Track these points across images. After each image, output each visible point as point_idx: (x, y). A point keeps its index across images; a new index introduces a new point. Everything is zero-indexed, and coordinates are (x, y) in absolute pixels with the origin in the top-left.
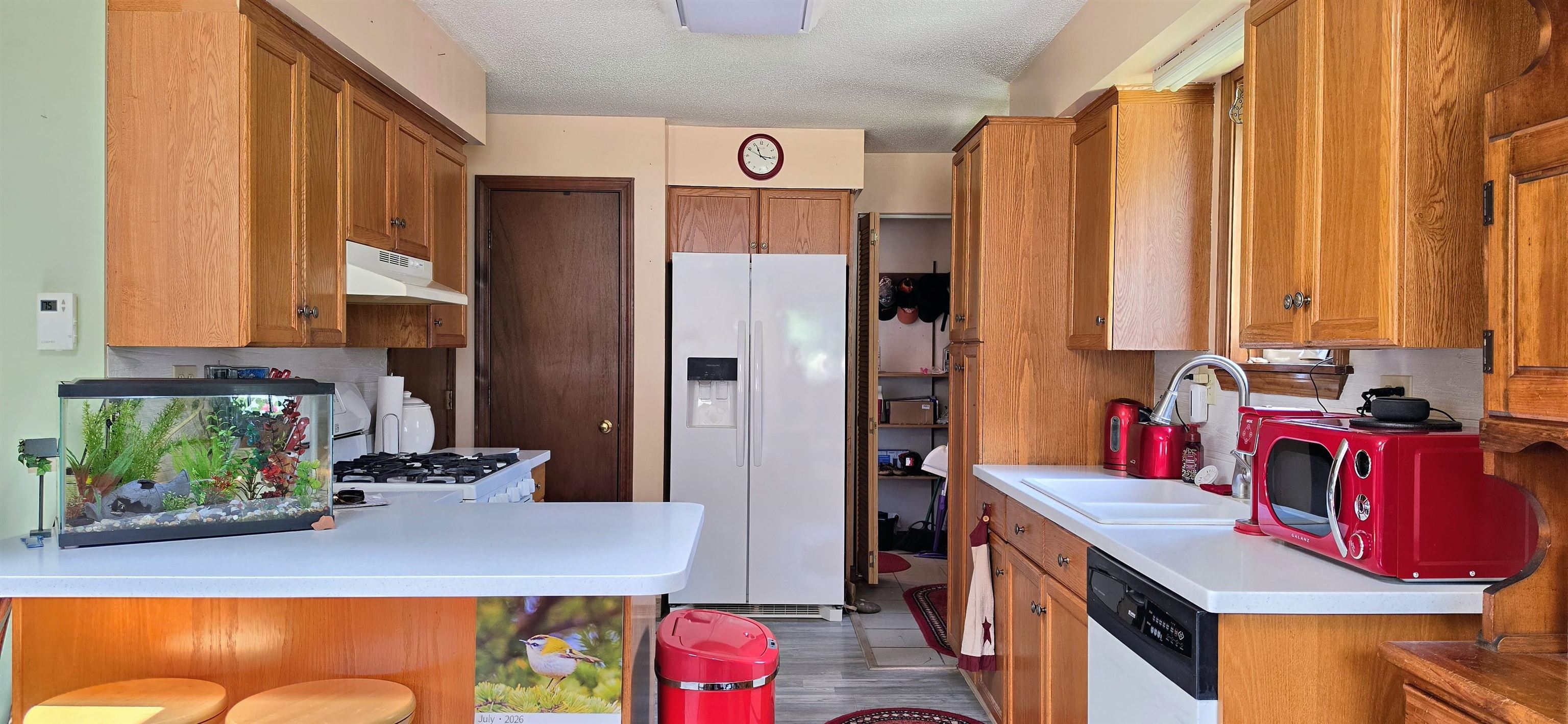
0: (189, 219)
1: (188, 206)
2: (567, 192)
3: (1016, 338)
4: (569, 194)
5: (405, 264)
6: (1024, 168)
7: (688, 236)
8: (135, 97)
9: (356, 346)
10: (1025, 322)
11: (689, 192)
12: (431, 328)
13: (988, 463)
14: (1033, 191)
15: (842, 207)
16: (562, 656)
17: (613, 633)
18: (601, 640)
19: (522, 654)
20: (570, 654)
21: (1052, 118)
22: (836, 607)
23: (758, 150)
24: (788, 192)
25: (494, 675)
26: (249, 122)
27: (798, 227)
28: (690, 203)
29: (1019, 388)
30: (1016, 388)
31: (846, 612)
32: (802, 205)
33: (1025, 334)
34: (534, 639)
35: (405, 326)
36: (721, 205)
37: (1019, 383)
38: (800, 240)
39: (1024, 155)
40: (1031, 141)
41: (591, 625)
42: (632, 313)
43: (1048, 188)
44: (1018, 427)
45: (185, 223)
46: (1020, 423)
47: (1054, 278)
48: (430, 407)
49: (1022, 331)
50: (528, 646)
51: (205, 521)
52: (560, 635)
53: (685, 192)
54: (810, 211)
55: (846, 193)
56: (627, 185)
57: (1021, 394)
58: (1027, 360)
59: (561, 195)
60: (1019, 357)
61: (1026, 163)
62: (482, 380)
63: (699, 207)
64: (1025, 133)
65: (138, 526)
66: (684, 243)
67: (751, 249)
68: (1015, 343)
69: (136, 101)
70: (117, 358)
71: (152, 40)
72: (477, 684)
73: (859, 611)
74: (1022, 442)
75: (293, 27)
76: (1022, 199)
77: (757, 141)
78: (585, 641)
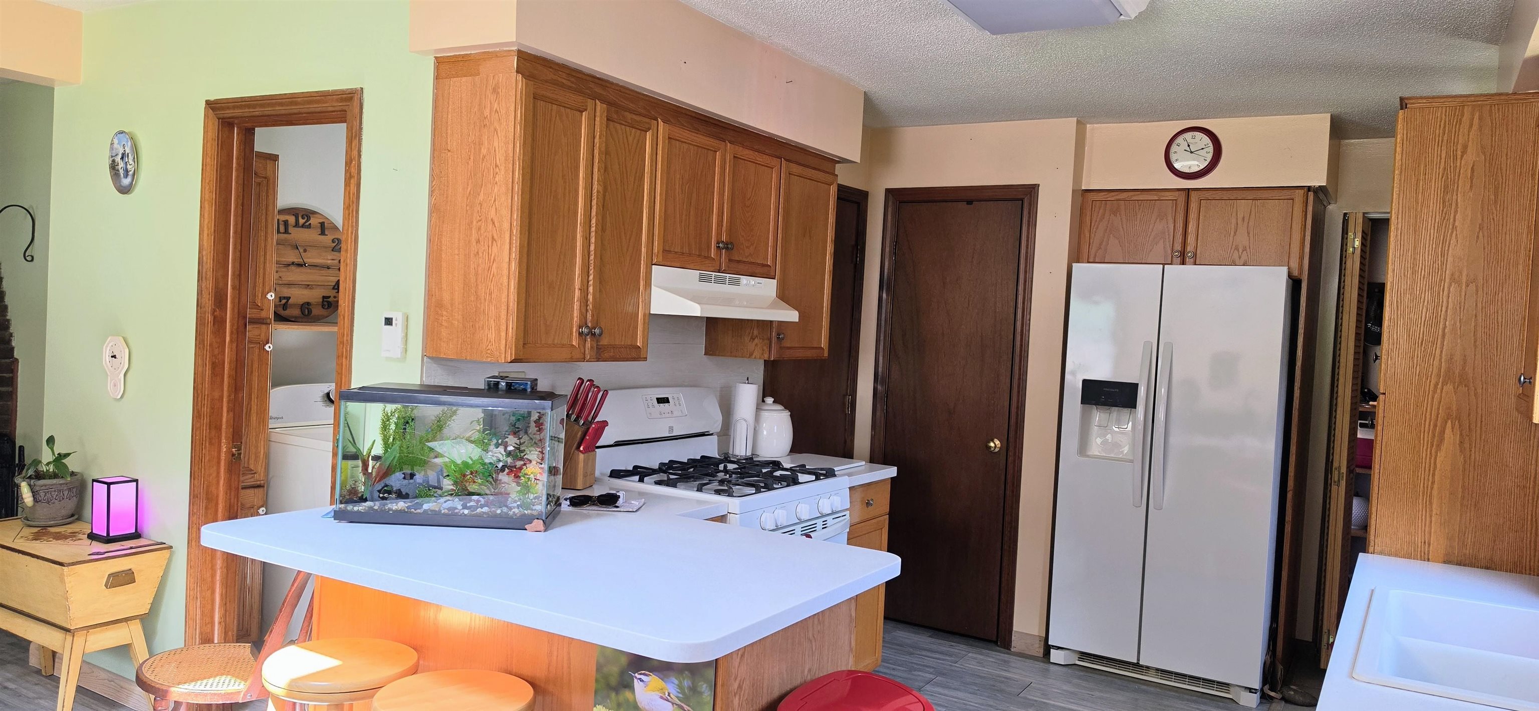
0: (478, 253)
1: (478, 241)
2: (970, 202)
3: (1435, 392)
4: (971, 204)
5: (736, 283)
6: (1458, 164)
7: (1100, 245)
8: (449, 151)
9: (715, 355)
10: (1448, 370)
11: (1105, 197)
12: (773, 342)
13: (1381, 553)
14: (1471, 194)
15: (1295, 209)
16: (661, 698)
17: (705, 686)
18: (694, 690)
19: (630, 686)
20: (668, 697)
21: (1507, 94)
22: (1251, 690)
23: (1189, 146)
24: (1225, 192)
25: (608, 701)
26: (521, 168)
27: (1235, 233)
28: (1105, 210)
29: (1436, 458)
30: (1430, 458)
31: (1264, 697)
32: (1243, 207)
33: (1449, 387)
34: (641, 674)
35: (753, 339)
36: (1141, 209)
37: (1436, 453)
38: (1237, 249)
39: (1459, 147)
40: (1471, 126)
41: (687, 672)
42: (1027, 328)
43: (1497, 188)
44: (1431, 511)
45: (475, 255)
46: (1434, 506)
47: (1500, 312)
48: (790, 413)
49: (1445, 383)
50: (635, 680)
51: (443, 512)
52: (662, 676)
53: (1101, 196)
54: (1253, 213)
55: (1301, 192)
56: (1031, 191)
57: (1438, 466)
58: (1449, 422)
59: (963, 205)
60: (1437, 417)
61: (1462, 156)
62: (879, 387)
63: (1115, 212)
64: (1463, 115)
65: (392, 510)
66: (1096, 252)
67: (1174, 259)
68: (1433, 398)
69: (449, 154)
70: (435, 365)
71: (461, 101)
72: (595, 706)
73: (1285, 700)
74: (1435, 532)
75: (588, 78)
76: (1454, 205)
77: (1188, 135)
78: (680, 687)
